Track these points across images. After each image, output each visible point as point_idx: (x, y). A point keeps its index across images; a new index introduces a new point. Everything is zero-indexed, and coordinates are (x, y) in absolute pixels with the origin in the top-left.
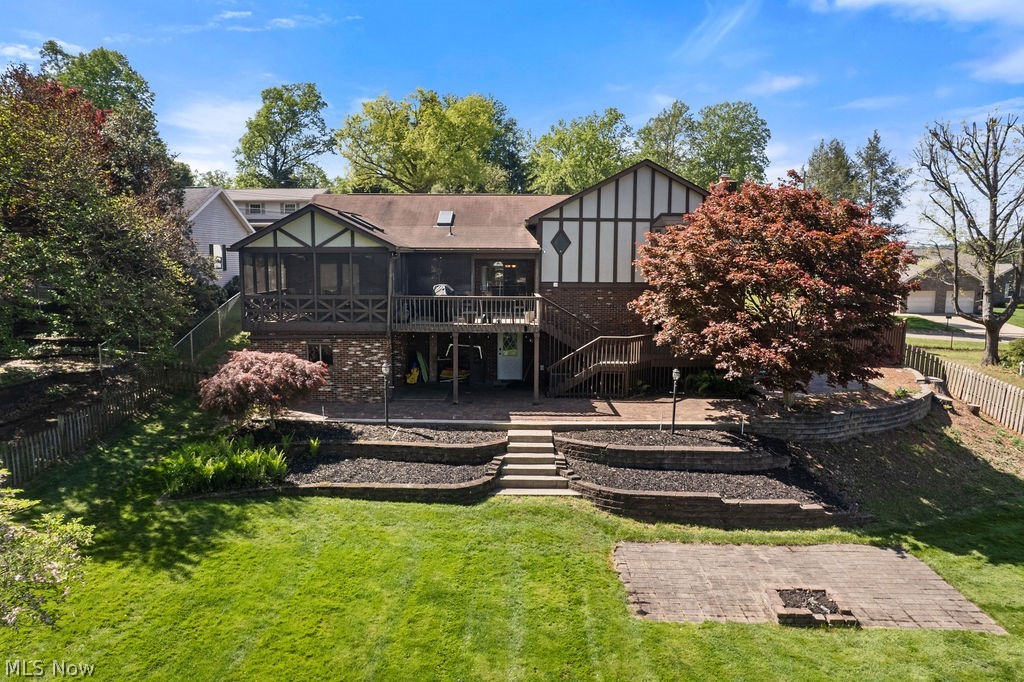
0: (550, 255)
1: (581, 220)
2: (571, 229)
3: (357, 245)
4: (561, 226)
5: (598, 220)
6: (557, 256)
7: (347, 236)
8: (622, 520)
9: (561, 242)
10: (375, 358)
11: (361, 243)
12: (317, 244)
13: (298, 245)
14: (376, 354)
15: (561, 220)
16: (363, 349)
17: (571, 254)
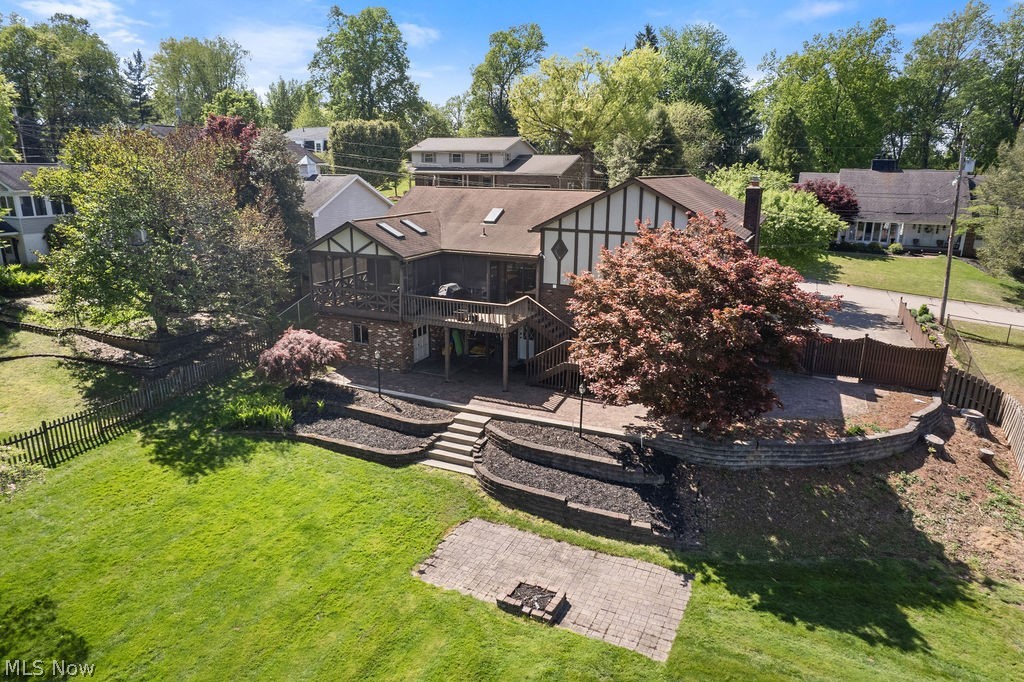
0: (550, 260)
1: (577, 231)
2: (568, 239)
3: (380, 253)
4: (560, 235)
5: (591, 232)
6: (556, 262)
7: (373, 247)
8: (493, 501)
9: (560, 250)
10: (395, 339)
11: (382, 252)
12: (355, 251)
13: (343, 251)
14: (396, 337)
15: (560, 230)
16: (387, 332)
17: (568, 259)
